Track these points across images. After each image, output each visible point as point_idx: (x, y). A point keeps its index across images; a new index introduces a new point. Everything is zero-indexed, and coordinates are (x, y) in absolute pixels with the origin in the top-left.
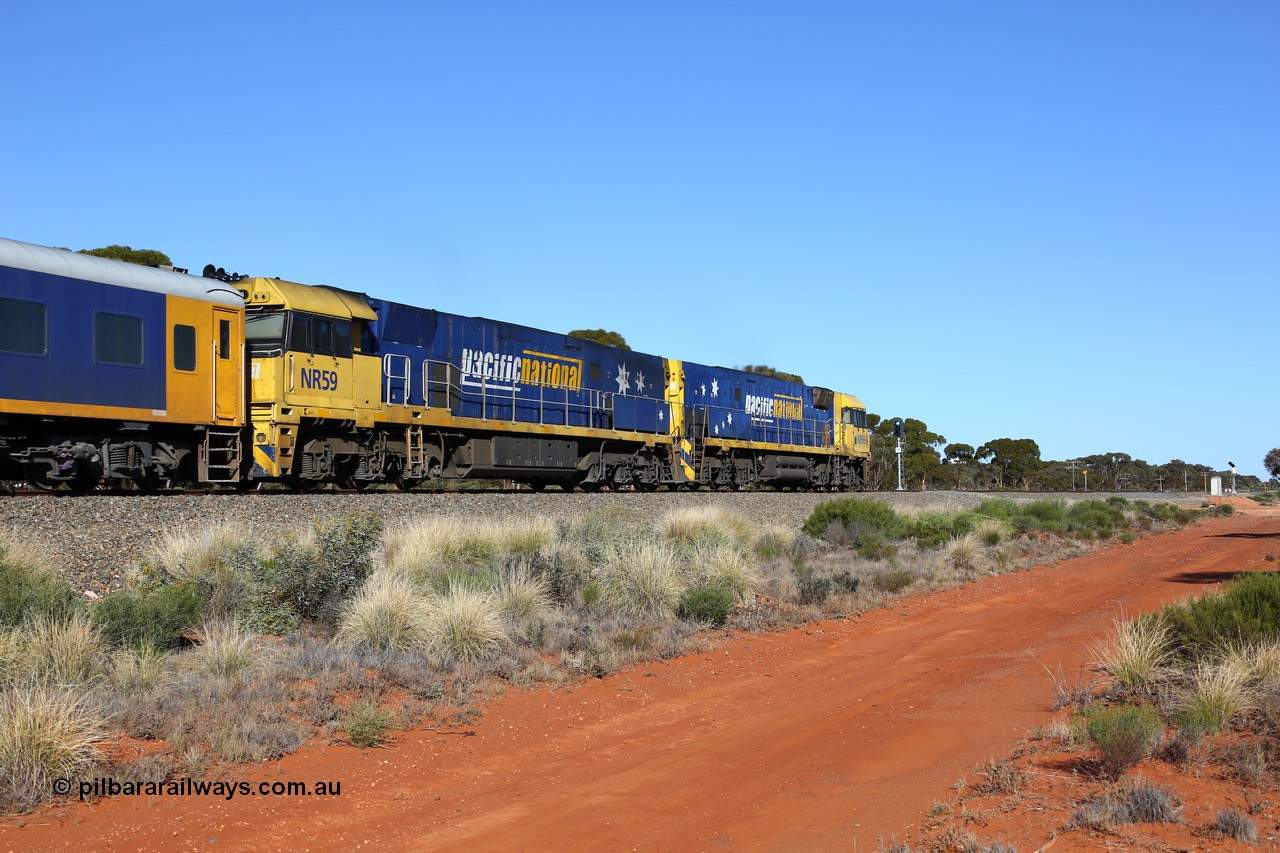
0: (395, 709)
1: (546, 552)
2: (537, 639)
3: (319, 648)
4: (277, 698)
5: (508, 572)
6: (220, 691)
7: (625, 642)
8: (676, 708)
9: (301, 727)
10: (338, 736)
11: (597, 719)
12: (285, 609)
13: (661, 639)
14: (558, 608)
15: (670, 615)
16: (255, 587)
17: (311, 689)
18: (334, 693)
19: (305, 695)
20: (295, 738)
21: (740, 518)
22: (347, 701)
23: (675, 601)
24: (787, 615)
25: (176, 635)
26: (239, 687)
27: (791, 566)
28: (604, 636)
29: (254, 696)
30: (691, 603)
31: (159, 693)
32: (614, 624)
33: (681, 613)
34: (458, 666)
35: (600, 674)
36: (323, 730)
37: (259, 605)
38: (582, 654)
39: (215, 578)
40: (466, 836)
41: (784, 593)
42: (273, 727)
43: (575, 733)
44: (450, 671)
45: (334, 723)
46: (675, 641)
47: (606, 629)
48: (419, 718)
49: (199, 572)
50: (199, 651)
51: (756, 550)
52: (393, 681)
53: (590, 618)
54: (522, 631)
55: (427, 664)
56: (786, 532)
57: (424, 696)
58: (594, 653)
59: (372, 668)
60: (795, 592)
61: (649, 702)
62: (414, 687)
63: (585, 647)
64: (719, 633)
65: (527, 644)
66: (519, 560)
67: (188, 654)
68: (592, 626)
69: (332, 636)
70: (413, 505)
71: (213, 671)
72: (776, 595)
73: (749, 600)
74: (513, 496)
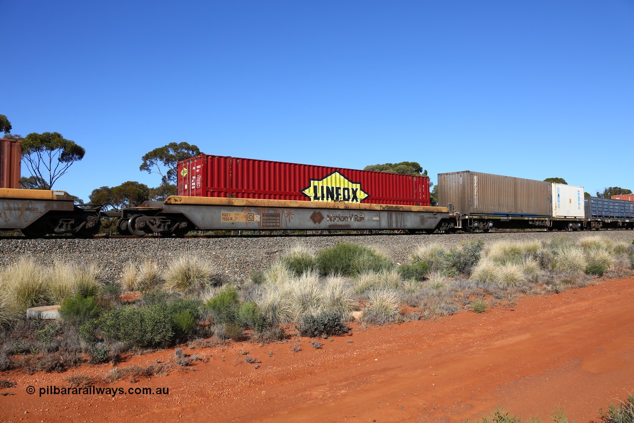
0: (488, 302)
1: (538, 252)
2: (536, 280)
3: (465, 282)
4: (451, 297)
5: (525, 259)
6: (435, 294)
7: (566, 282)
8: (584, 304)
9: (459, 306)
10: (470, 309)
11: (556, 307)
12: (454, 269)
13: (579, 281)
14: (543, 270)
15: (582, 273)
16: (445, 262)
17: (462, 294)
18: (468, 296)
19: (460, 296)
20: (456, 309)
21: (608, 240)
22: (473, 299)
23: (584, 268)
24: (626, 273)
25: (422, 276)
26: (440, 293)
27: (628, 256)
28: (558, 280)
29: (445, 296)
30: (590, 269)
31: (417, 293)
32: (562, 276)
33: (587, 273)
34: (509, 288)
35: (557, 292)
36: (465, 307)
37: (446, 268)
38: (551, 285)
39: (433, 260)
40: (511, 343)
41: (625, 265)
42: (450, 305)
43: (548, 311)
44: (506, 290)
45: (469, 305)
46: (584, 282)
47: (559, 277)
48: (496, 304)
49: (428, 258)
50: (428, 282)
51: (614, 250)
52: (487, 293)
53: (554, 273)
54: (530, 277)
55: (498, 288)
56: (626, 244)
57: (498, 298)
58: (555, 285)
59: (481, 288)
60: (629, 265)
61: (574, 302)
62: (494, 295)
63: (552, 283)
64: (600, 279)
65: (532, 282)
66: (529, 255)
67: (425, 282)
68: (554, 276)
69: (469, 278)
70: (495, 236)
71: (433, 288)
72: (622, 266)
73: (612, 268)
74: (527, 233)
